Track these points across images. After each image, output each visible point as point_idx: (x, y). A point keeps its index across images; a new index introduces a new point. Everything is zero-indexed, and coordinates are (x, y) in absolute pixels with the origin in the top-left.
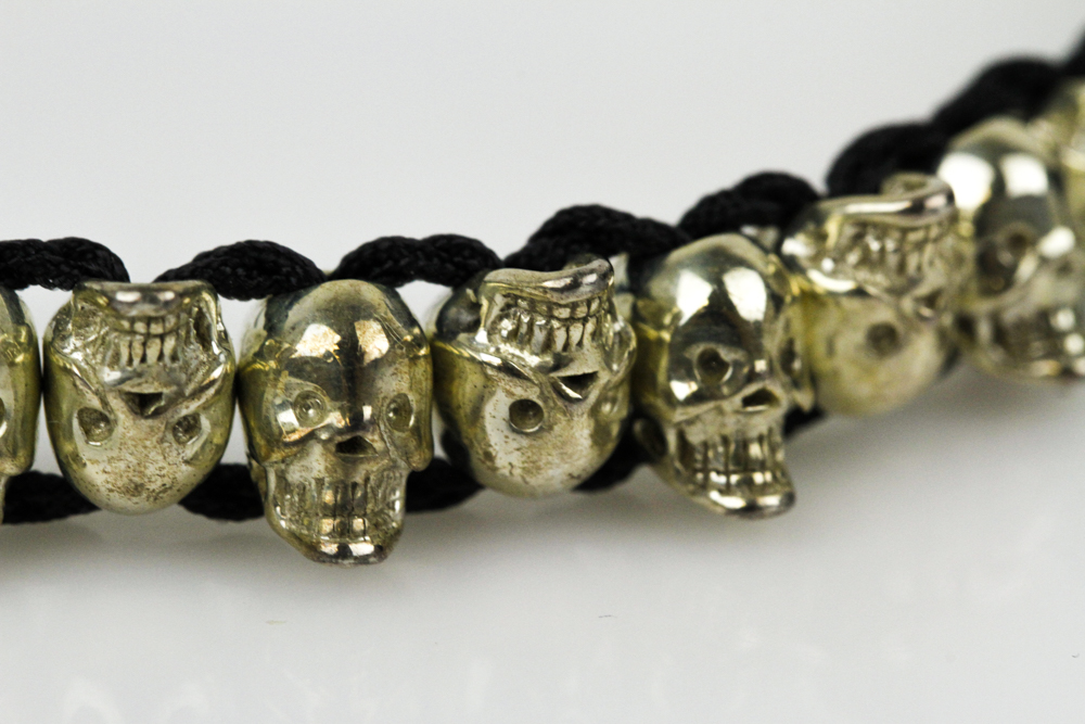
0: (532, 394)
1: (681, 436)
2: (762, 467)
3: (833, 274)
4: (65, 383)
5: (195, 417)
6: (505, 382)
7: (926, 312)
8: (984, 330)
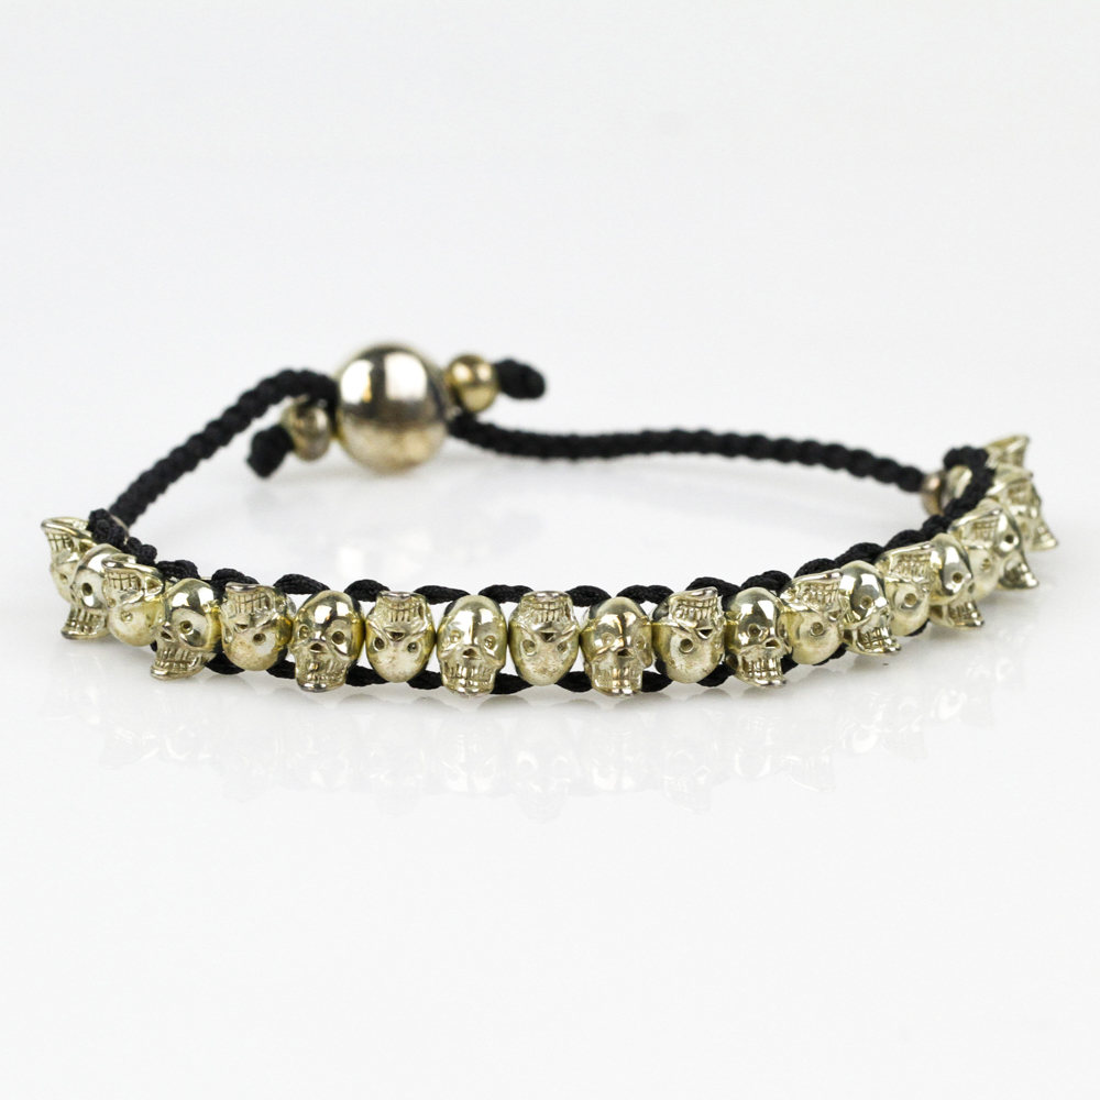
0: (689, 637)
1: (743, 659)
2: (774, 670)
3: (799, 604)
4: (516, 632)
5: (565, 643)
6: (678, 632)
7: (832, 618)
8: (855, 635)
